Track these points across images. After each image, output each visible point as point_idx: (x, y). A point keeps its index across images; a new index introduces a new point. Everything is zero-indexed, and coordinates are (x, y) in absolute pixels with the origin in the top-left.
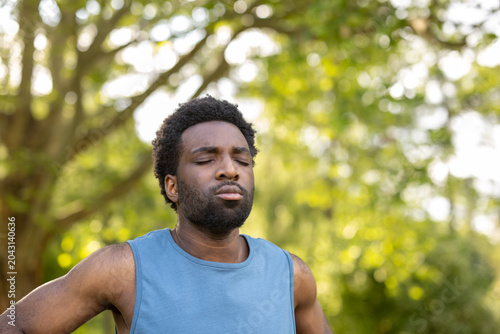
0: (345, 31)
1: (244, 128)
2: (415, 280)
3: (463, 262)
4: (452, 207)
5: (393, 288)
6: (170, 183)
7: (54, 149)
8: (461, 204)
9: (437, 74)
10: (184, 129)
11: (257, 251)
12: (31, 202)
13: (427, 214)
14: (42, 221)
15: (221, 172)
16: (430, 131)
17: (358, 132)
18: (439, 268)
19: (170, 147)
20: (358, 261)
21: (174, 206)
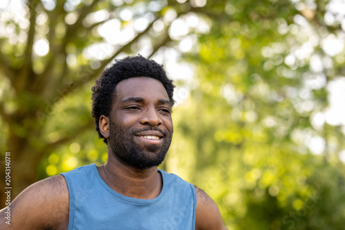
0: (254, 16)
1: (166, 83)
2: (298, 196)
3: (333, 184)
4: (327, 145)
5: (282, 200)
6: (104, 122)
7: (48, 93)
8: (333, 142)
9: (319, 51)
10: (119, 81)
11: (169, 186)
12: (30, 130)
13: (308, 150)
14: (37, 144)
15: (146, 120)
16: (314, 91)
17: (262, 89)
18: (315, 188)
19: (107, 95)
20: (258, 181)
21: (105, 141)
